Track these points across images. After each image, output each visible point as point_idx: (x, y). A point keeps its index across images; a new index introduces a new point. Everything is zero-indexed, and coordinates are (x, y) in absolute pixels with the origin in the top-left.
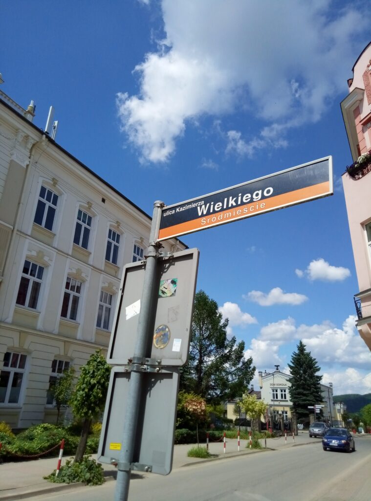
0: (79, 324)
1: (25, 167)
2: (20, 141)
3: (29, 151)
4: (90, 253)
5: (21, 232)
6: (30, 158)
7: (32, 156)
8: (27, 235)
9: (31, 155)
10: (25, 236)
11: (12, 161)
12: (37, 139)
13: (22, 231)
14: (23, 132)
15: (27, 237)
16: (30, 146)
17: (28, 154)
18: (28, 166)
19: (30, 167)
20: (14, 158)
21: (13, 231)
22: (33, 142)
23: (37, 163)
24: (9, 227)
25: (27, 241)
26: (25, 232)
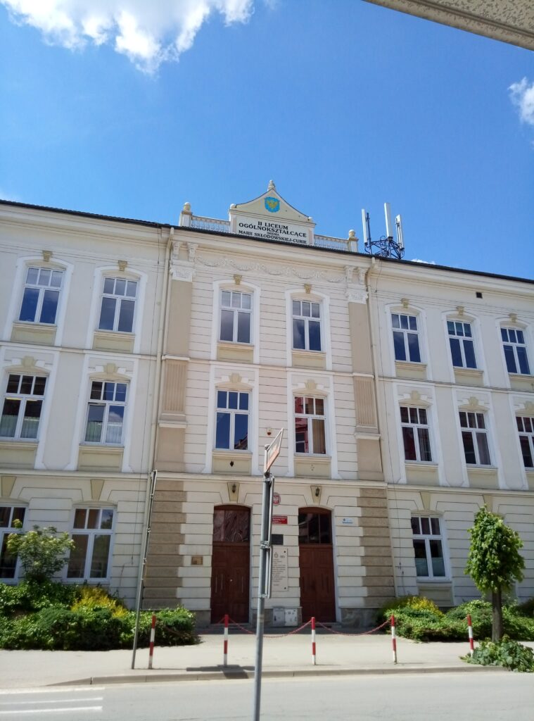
0: (497, 469)
1: (365, 303)
2: (351, 277)
3: (363, 283)
4: (483, 372)
5: (383, 377)
6: (367, 290)
7: (369, 288)
8: (391, 378)
9: (367, 286)
10: (389, 380)
11: (349, 303)
12: (367, 266)
13: (385, 375)
14: (351, 266)
15: (393, 380)
16: (362, 277)
17: (364, 287)
18: (367, 300)
19: (370, 300)
20: (351, 299)
21: (374, 379)
22: (364, 271)
23: (376, 291)
24: (369, 377)
25: (395, 385)
26: (389, 376)
